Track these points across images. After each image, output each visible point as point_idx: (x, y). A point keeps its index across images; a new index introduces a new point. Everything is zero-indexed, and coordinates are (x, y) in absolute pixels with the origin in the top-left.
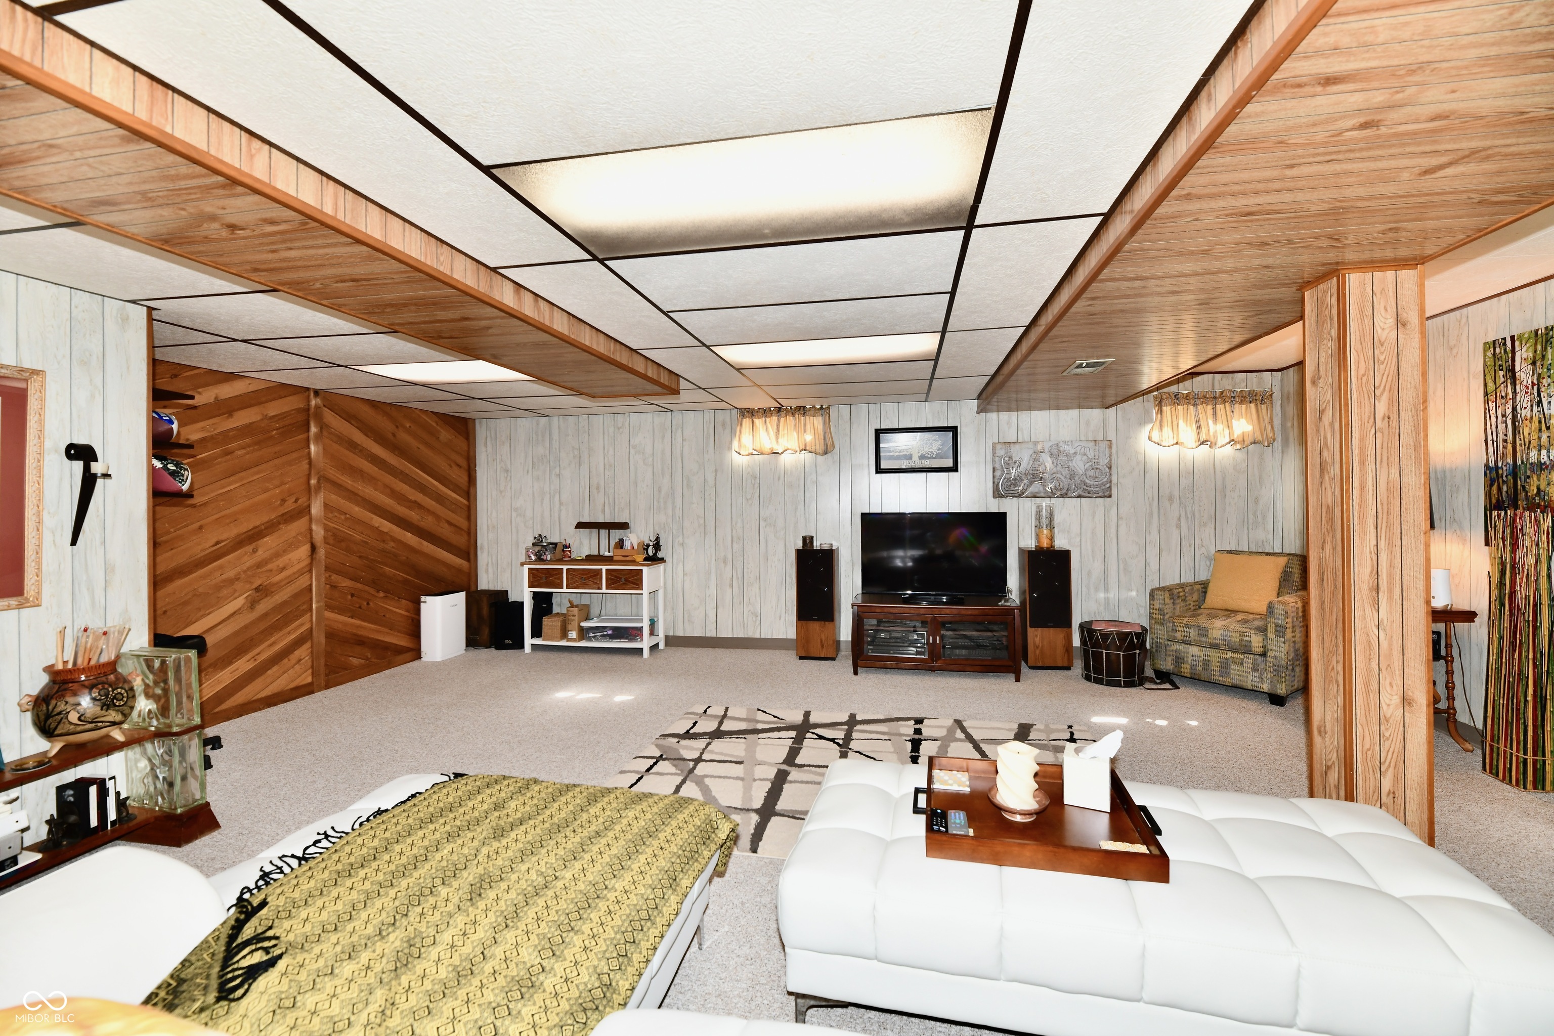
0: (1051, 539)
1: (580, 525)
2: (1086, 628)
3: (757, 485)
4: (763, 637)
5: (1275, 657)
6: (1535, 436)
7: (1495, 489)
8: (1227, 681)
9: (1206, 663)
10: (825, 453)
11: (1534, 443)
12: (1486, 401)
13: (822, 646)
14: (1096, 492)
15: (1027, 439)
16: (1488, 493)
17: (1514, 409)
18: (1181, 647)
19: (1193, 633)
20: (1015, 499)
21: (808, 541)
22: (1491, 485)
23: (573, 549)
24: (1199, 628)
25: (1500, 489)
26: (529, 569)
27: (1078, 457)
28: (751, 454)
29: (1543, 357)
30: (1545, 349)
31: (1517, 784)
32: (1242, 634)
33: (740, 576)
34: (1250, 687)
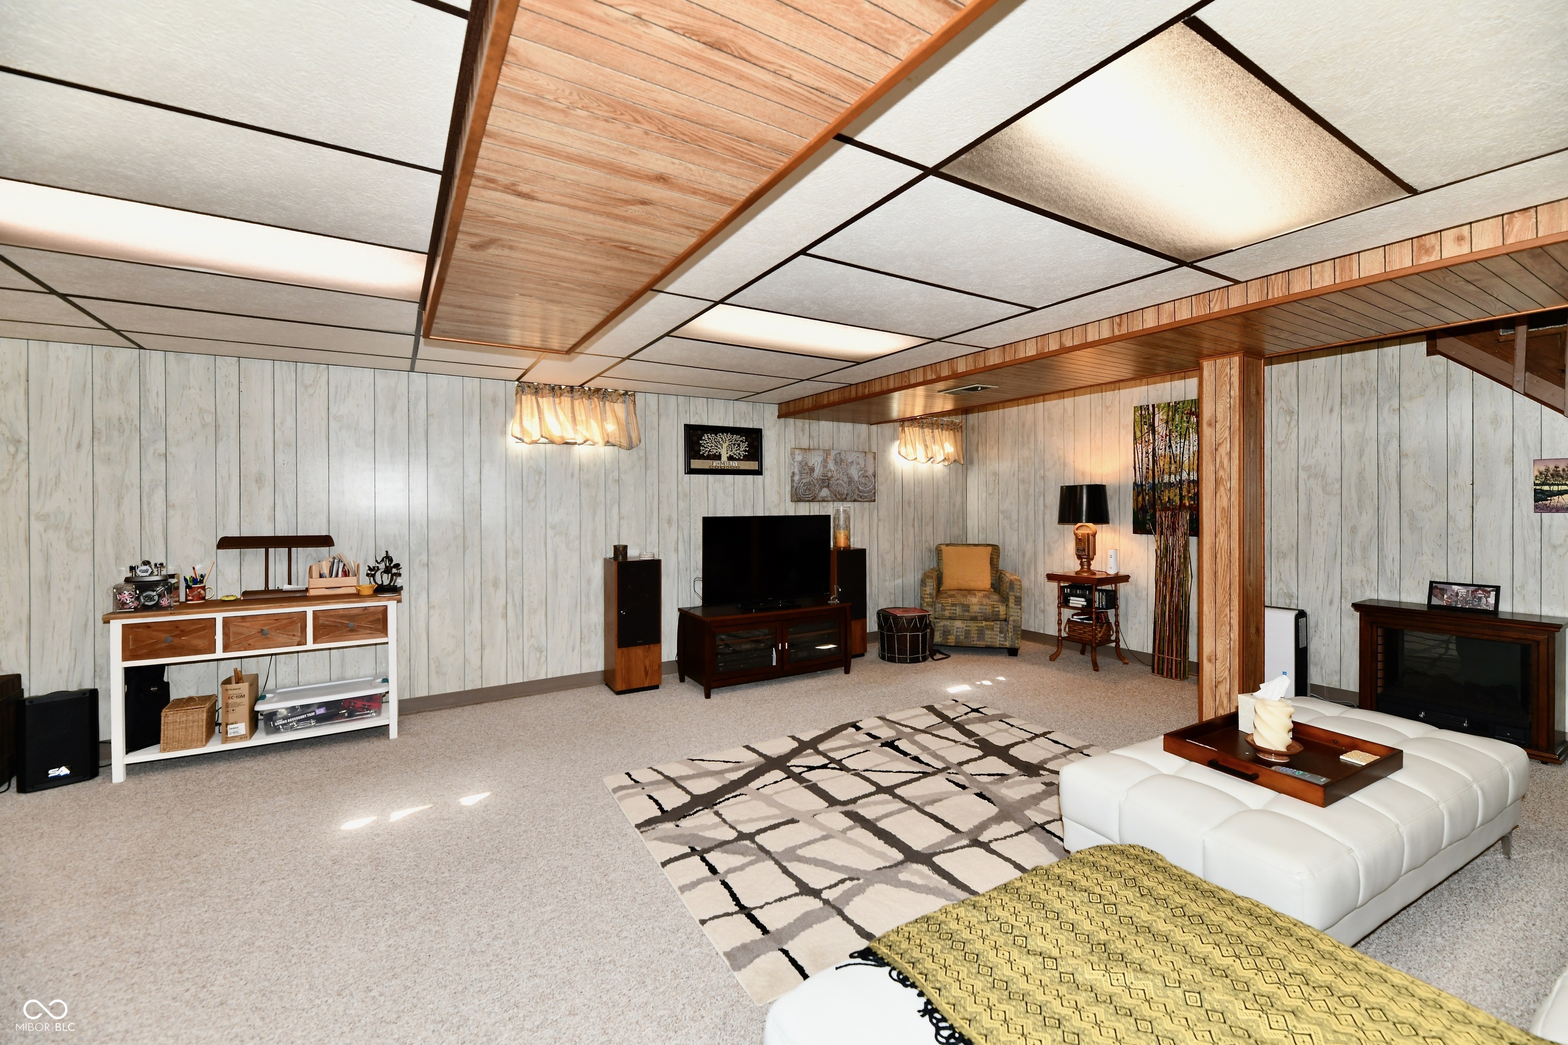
0: (848, 538)
1: (226, 543)
2: (884, 616)
3: (542, 482)
4: (549, 676)
5: (1014, 621)
6: (1167, 466)
7: (1140, 498)
8: (982, 644)
9: (967, 632)
10: (630, 447)
11: (1167, 470)
12: (1135, 443)
13: (646, 674)
14: (866, 497)
15: (816, 447)
16: (1136, 501)
17: (1154, 449)
18: (948, 623)
19: (958, 611)
20: (807, 504)
21: (620, 551)
22: (1138, 496)
23: (208, 583)
24: (963, 605)
25: (1144, 499)
26: (124, 626)
27: (855, 466)
28: (535, 442)
29: (1173, 419)
30: (1174, 415)
31: (1176, 677)
32: (993, 606)
33: (518, 601)
34: (998, 646)
